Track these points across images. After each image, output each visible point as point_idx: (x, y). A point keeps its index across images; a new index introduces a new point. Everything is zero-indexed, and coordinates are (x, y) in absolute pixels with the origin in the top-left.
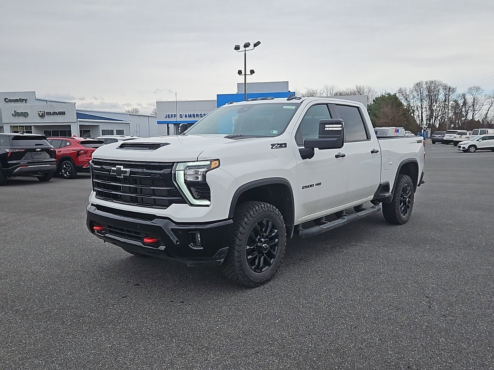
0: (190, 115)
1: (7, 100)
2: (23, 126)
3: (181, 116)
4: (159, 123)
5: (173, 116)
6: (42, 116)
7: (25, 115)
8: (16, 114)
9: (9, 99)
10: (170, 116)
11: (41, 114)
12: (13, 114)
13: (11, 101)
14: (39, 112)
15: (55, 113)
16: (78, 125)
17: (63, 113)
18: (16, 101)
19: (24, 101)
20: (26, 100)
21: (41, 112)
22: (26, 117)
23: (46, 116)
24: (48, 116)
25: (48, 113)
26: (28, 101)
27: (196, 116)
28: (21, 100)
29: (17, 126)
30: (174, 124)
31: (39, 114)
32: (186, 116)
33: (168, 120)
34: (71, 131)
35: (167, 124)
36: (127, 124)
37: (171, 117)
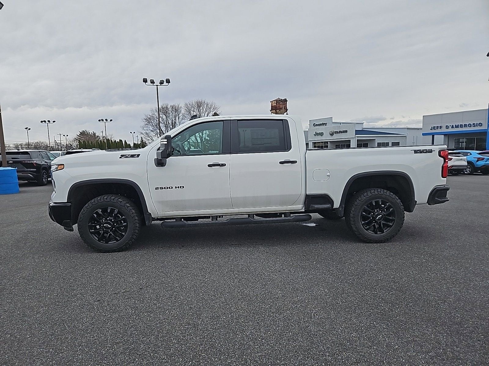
0: (457, 125)
1: (315, 125)
2: (323, 142)
3: (447, 127)
4: (423, 134)
5: (438, 128)
6: (332, 134)
7: (321, 134)
8: (317, 134)
9: (316, 124)
10: (436, 127)
11: (331, 133)
12: (314, 134)
13: (317, 125)
14: (330, 132)
15: (340, 132)
16: (356, 140)
17: (346, 132)
18: (320, 125)
19: (325, 125)
20: (326, 124)
21: (331, 131)
22: (322, 136)
23: (334, 134)
24: (336, 134)
25: (336, 132)
26: (327, 125)
27: (464, 126)
28: (323, 124)
29: (319, 142)
30: (444, 135)
31: (330, 133)
32: (453, 127)
33: (433, 131)
34: (350, 145)
35: (432, 136)
36: (404, 137)
37: (437, 129)
